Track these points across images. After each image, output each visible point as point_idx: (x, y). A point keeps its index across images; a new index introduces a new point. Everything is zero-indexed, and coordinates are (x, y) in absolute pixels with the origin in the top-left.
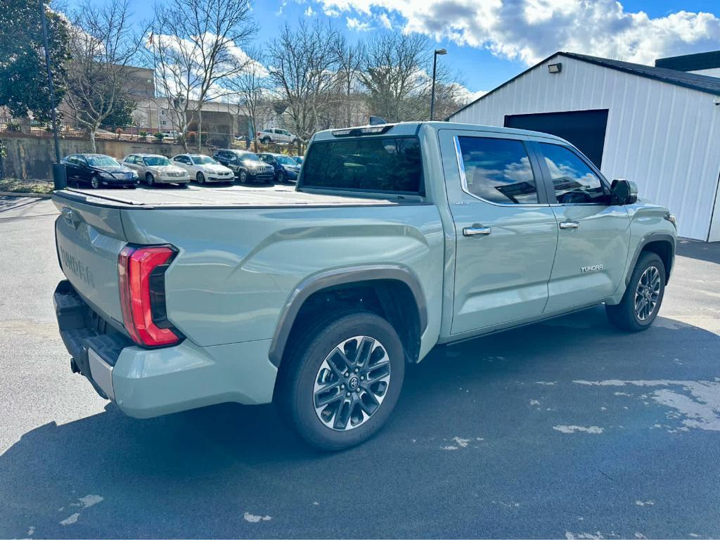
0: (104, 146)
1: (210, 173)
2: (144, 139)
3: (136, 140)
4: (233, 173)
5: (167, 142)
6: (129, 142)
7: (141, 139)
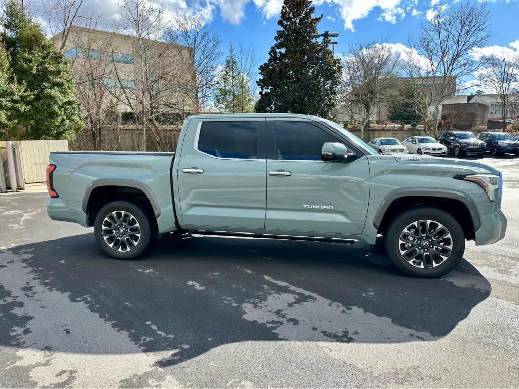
0: (374, 134)
1: (426, 149)
2: (403, 127)
3: (396, 128)
4: (446, 149)
5: (419, 128)
6: (391, 130)
7: (401, 127)
